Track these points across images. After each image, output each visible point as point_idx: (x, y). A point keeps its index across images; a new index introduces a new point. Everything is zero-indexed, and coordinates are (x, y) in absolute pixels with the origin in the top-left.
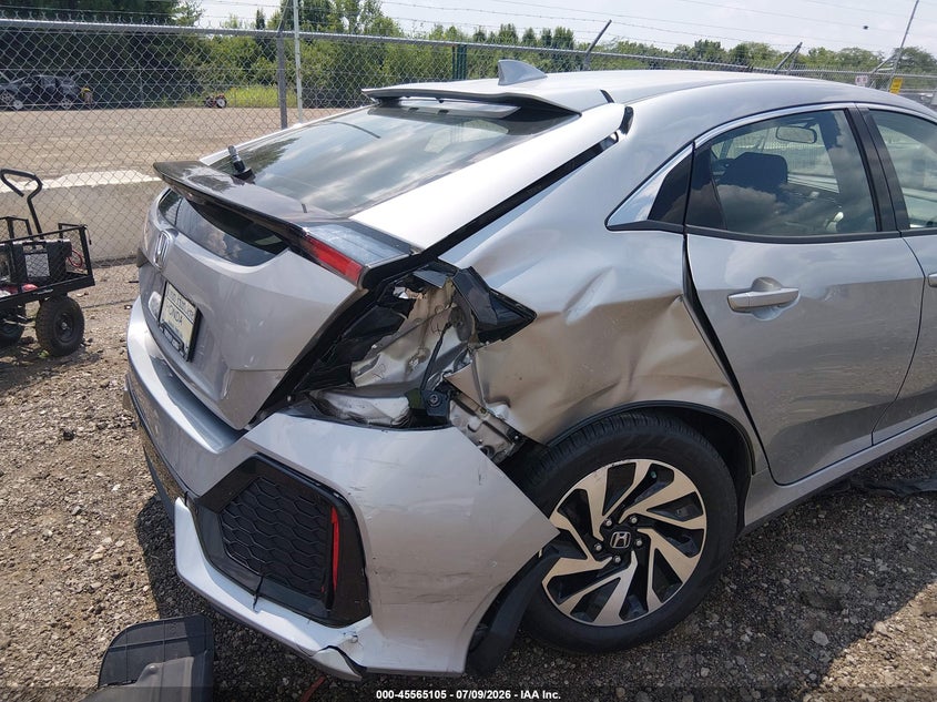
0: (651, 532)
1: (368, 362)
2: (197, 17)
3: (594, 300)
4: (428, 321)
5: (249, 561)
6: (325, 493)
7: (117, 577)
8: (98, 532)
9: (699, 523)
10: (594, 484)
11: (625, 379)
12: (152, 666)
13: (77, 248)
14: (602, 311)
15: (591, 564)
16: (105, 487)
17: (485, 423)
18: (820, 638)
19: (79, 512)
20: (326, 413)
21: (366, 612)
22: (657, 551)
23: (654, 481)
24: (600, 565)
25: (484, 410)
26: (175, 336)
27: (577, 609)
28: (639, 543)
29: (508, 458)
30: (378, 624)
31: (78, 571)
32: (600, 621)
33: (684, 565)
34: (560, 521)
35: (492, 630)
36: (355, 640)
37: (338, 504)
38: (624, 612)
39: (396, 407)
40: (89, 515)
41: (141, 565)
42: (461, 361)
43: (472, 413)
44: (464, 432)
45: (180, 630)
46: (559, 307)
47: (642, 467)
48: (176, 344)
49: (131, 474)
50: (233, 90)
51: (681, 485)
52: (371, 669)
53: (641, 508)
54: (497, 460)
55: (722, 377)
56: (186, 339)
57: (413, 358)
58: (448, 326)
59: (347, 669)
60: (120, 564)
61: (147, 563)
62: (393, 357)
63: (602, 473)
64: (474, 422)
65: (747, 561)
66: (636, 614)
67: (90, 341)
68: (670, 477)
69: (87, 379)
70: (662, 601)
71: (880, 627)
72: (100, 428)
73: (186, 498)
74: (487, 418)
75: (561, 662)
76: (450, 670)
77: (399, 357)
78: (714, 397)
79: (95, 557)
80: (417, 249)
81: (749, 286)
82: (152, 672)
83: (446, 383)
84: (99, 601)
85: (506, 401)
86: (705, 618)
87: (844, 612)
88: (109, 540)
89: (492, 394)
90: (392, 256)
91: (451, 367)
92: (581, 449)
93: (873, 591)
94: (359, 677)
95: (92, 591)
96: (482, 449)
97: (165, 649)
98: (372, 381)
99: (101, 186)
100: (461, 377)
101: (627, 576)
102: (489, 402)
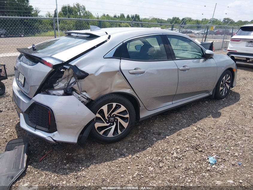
0: (118, 118)
1: (57, 84)
2: (39, 12)
3: (101, 71)
4: (68, 76)
5: (34, 122)
6: (48, 108)
7: (11, 136)
8: (7, 128)
9: (127, 116)
10: (105, 108)
11: (110, 87)
12: (16, 147)
13: (3, 70)
14: (102, 73)
15: (106, 124)
16: (9, 121)
17: (82, 96)
18: (155, 139)
19: (3, 125)
20: (48, 93)
21: (56, 130)
22: (119, 122)
23: (118, 107)
24: (108, 125)
25: (81, 94)
26: (21, 83)
27: (104, 134)
28: (116, 120)
29: (87, 103)
30: (59, 132)
31: (2, 135)
32: (109, 136)
33: (125, 125)
34: (98, 115)
35: (83, 135)
36: (54, 135)
37: (50, 110)
38: (113, 134)
39: (62, 92)
40: (5, 126)
41: (16, 134)
42: (75, 83)
43: (79, 94)
44: (77, 98)
45: (22, 140)
46: (93, 73)
47: (114, 105)
48: (21, 84)
49: (15, 118)
50: (49, 32)
51: (123, 108)
52: (57, 141)
53: (115, 113)
54: (85, 104)
55: (129, 87)
56: (23, 83)
57: (66, 83)
58: (72, 77)
59: (53, 141)
60: (11, 133)
61: (17, 133)
62: (62, 83)
63: (106, 106)
64: (80, 96)
65: (145, 128)
66: (116, 135)
67: (7, 92)
68: (120, 107)
69: (6, 100)
70: (121, 132)
71: (167, 137)
72: (8, 110)
73: (22, 113)
74: (82, 95)
75: (101, 145)
76: (74, 142)
77: (63, 83)
78: (128, 91)
79: (6, 132)
80: (64, 62)
81: (134, 69)
82: (16, 148)
83: (72, 88)
84: (7, 140)
85: (85, 91)
86: (133, 137)
87: (161, 135)
88: (9, 130)
89: (82, 90)
90: (58, 63)
91: (73, 84)
92: (101, 101)
93: (169, 132)
94: (55, 142)
95: (5, 138)
96: (81, 102)
97: (19, 144)
98: (58, 88)
99: (10, 56)
100: (75, 86)
101: (113, 127)
102: (82, 92)
